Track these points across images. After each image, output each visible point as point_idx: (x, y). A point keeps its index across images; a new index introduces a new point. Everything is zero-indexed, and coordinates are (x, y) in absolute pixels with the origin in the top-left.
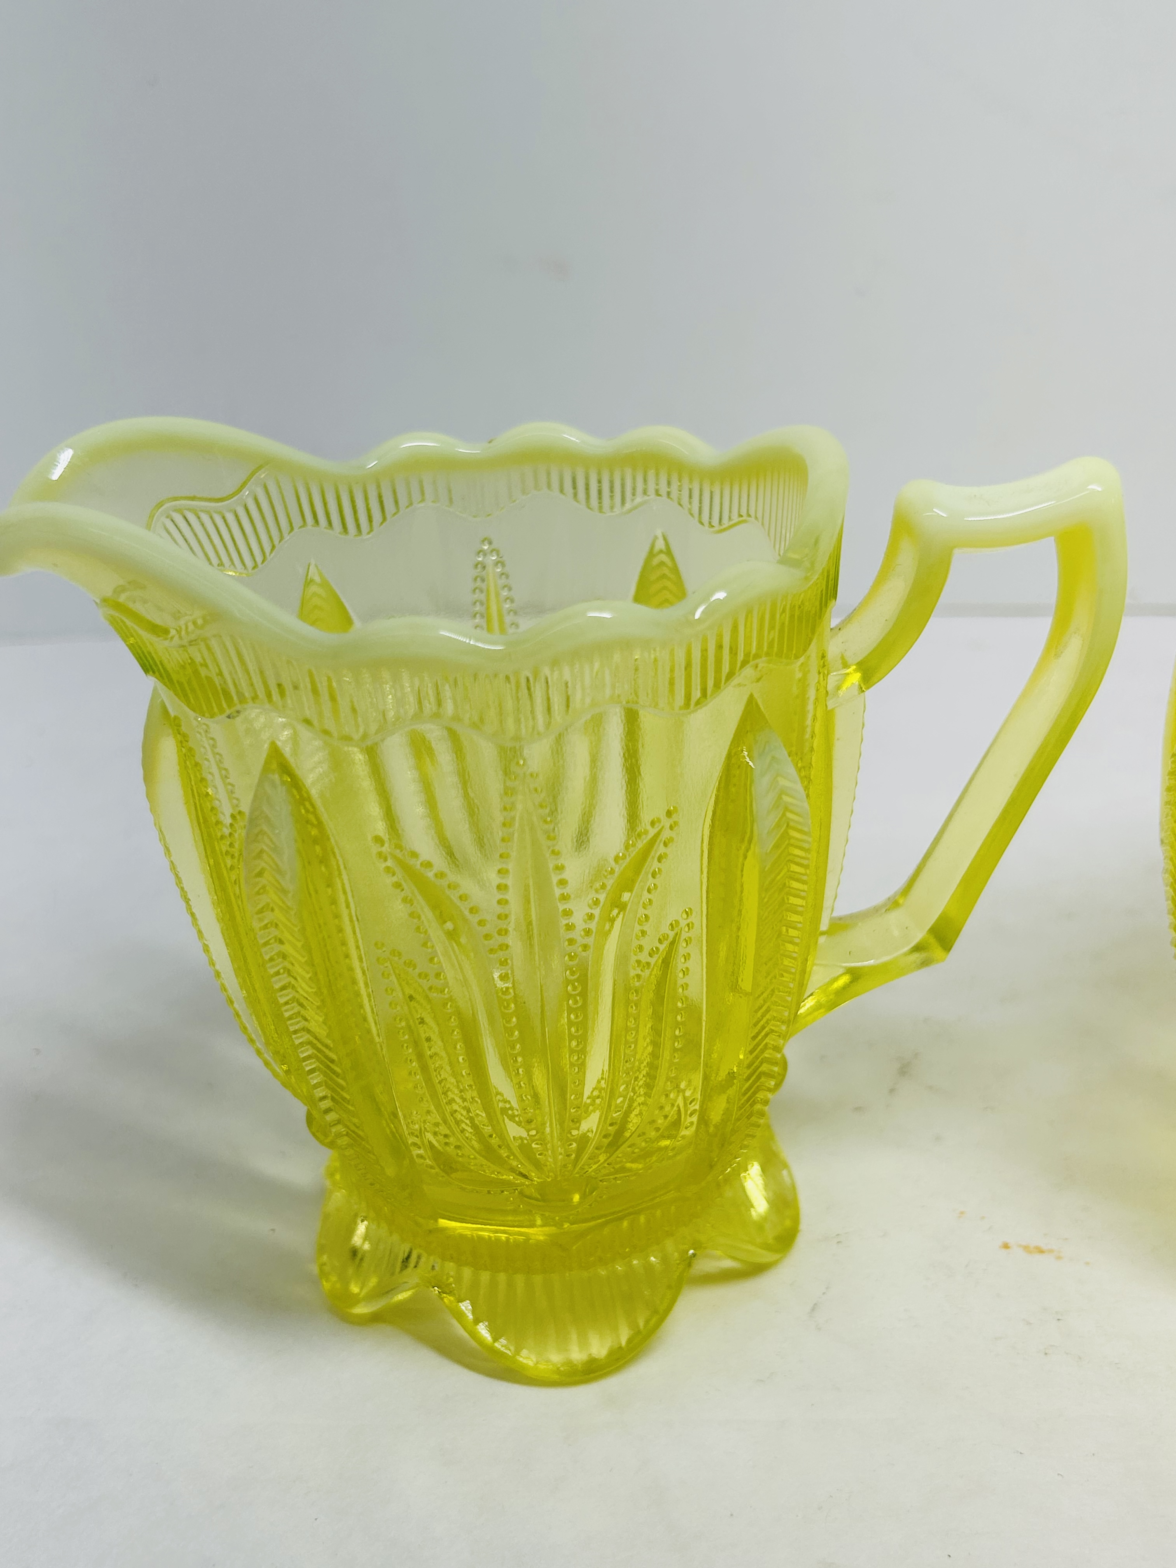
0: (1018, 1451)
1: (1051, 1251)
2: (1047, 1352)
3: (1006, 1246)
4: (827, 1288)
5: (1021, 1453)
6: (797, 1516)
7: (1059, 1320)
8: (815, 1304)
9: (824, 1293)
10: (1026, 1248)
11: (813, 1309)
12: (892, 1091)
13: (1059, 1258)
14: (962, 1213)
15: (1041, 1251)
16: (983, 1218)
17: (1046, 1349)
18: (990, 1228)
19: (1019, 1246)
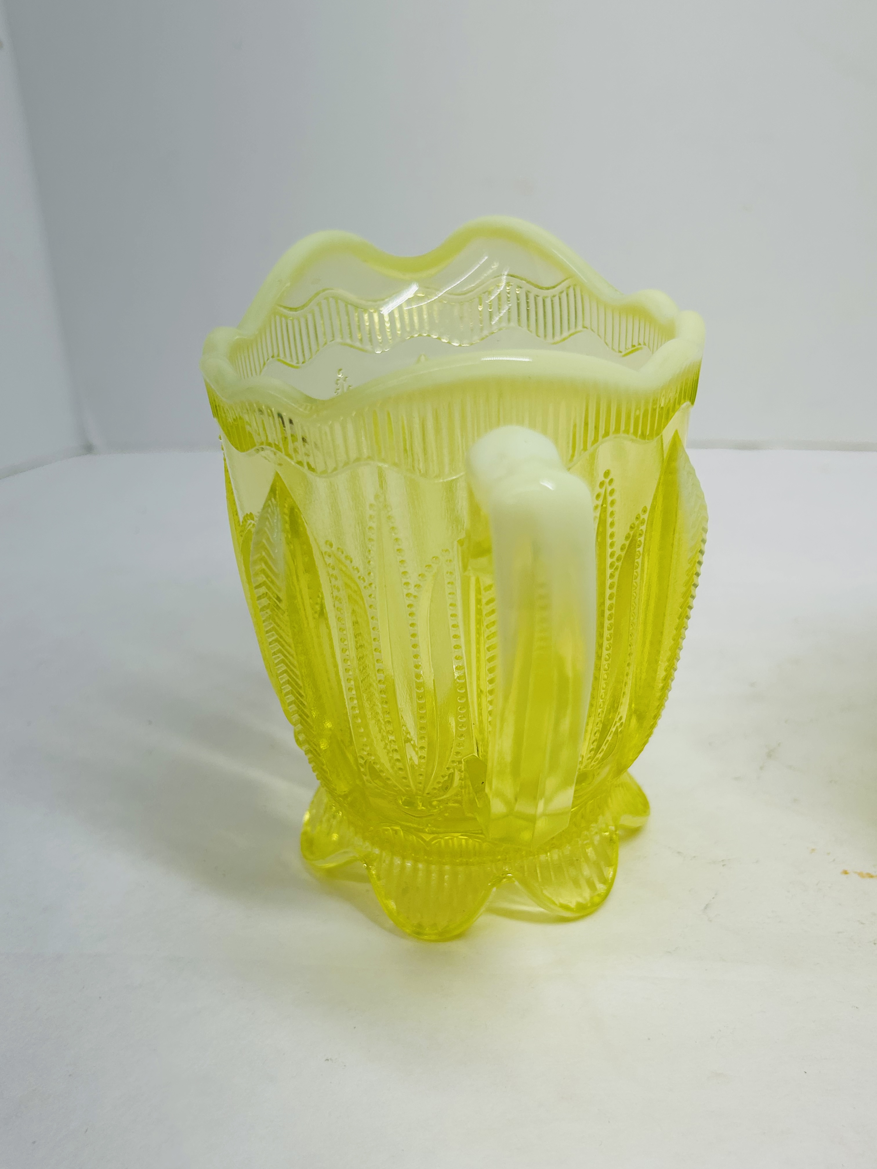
3: (845, 872)
4: (716, 894)
5: (857, 1008)
6: (696, 1042)
8: (707, 905)
9: (713, 898)
10: (861, 875)
11: (706, 908)
12: (761, 768)
14: (813, 850)
15: (871, 876)
16: (829, 854)
17: (875, 940)
18: (834, 860)
19: (856, 873)
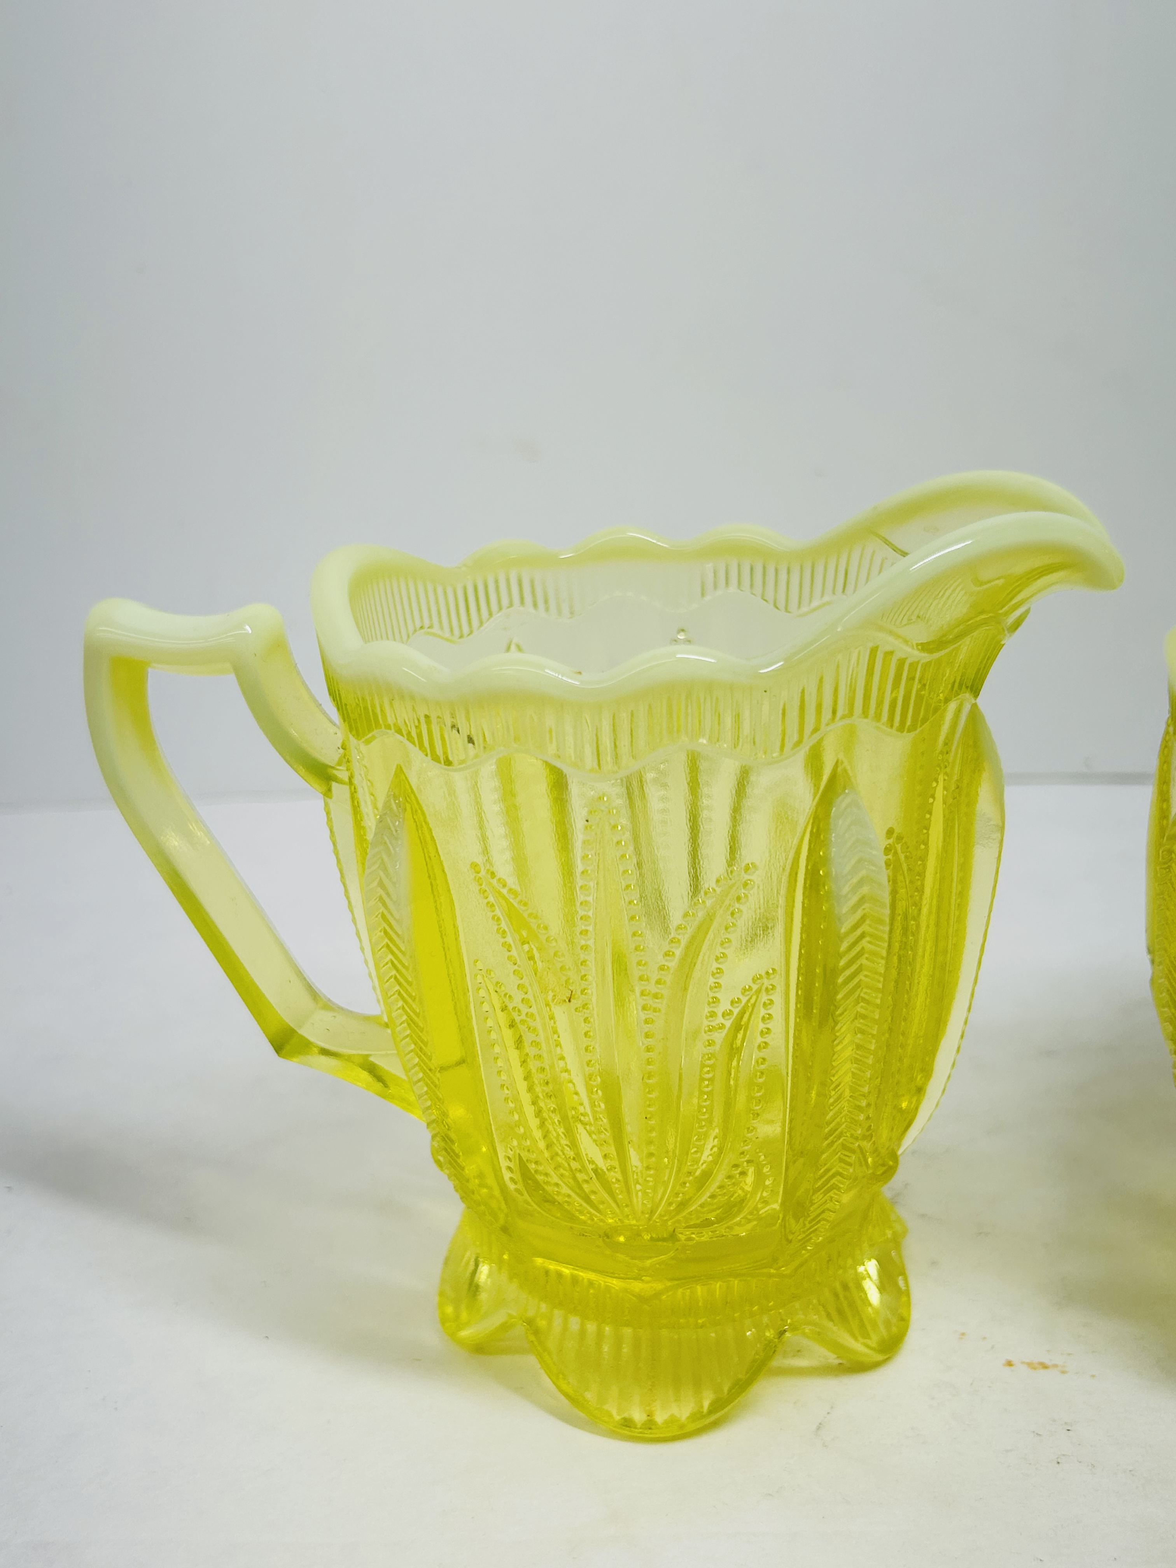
0: (1037, 1559)
1: (1056, 1366)
2: (1059, 1461)
3: (1009, 1364)
4: (832, 1408)
5: (1041, 1560)
7: (1069, 1430)
8: (821, 1423)
9: (829, 1413)
10: (1030, 1365)
11: (818, 1428)
13: (1063, 1372)
14: (963, 1334)
15: (1045, 1367)
16: (984, 1338)
17: (1058, 1458)
18: (993, 1347)
19: (1023, 1363)
